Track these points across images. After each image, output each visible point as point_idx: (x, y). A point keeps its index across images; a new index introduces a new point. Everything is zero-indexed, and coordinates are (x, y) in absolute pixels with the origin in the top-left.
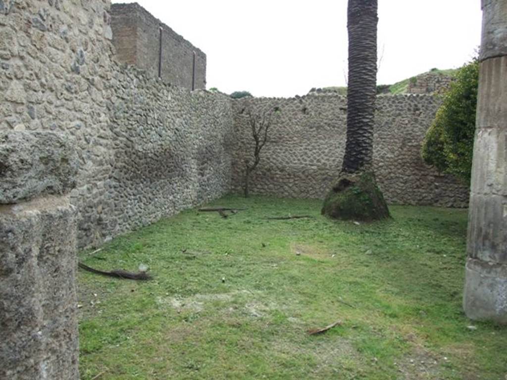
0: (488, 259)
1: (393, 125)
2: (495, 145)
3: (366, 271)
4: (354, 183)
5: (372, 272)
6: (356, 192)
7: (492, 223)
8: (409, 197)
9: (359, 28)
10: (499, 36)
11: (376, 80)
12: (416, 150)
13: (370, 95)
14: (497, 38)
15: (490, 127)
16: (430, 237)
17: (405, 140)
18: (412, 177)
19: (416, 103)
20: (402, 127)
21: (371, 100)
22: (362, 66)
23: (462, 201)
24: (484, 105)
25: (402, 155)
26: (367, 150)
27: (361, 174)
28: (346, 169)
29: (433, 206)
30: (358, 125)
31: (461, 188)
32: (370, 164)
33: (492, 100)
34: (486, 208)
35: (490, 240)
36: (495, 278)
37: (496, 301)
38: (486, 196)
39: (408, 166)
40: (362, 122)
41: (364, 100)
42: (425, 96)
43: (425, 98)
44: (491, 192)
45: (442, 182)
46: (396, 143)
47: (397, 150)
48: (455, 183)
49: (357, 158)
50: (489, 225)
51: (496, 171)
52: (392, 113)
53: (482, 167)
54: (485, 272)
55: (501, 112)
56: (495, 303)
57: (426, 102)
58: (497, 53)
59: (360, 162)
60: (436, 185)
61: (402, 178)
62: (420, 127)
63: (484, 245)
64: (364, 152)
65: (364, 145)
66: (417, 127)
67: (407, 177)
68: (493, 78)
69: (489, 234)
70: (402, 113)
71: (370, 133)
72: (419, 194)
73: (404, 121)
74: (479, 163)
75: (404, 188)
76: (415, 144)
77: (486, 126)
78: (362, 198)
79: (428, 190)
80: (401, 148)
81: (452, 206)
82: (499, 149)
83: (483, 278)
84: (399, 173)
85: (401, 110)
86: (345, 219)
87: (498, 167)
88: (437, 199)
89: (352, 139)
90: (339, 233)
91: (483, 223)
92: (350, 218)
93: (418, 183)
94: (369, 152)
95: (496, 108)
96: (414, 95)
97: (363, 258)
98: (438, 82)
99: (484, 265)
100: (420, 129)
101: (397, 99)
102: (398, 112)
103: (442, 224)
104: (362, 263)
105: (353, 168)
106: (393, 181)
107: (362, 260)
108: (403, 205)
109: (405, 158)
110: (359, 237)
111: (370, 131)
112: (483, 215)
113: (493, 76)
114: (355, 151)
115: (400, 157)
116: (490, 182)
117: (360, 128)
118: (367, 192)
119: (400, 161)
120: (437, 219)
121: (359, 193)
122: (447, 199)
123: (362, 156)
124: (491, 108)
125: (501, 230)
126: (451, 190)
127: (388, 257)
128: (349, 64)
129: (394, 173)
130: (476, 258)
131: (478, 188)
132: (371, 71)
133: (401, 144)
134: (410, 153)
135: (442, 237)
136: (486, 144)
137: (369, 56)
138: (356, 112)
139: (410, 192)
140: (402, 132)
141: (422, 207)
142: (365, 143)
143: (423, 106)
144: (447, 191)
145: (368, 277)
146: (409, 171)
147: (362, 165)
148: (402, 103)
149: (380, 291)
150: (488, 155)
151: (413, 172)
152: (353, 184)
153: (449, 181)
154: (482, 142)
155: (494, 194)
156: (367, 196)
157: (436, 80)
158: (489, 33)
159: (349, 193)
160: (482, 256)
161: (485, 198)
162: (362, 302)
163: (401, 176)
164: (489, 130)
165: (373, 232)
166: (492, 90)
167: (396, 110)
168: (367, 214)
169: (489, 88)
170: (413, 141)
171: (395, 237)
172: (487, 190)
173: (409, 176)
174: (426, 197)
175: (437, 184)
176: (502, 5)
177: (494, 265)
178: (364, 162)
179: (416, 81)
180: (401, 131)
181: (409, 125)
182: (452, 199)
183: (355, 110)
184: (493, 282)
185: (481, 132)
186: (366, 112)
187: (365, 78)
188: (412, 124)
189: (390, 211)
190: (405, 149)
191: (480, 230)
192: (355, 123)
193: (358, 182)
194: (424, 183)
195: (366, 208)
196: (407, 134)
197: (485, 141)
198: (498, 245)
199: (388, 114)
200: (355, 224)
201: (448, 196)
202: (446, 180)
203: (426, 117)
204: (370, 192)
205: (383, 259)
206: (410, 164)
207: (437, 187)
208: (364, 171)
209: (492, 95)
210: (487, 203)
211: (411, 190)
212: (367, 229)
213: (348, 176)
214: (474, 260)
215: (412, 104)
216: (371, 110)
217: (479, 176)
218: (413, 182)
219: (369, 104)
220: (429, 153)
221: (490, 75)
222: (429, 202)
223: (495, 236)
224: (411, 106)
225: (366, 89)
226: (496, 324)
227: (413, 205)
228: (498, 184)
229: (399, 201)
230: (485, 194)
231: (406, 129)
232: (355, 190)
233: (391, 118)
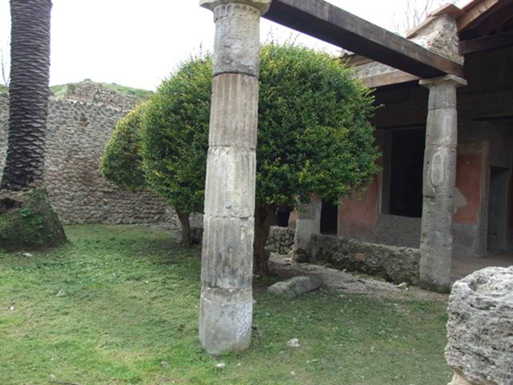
0: (228, 286)
1: (56, 135)
2: (233, 165)
3: (68, 321)
4: (22, 203)
5: (79, 322)
6: (25, 215)
7: (231, 247)
8: (76, 216)
9: (26, 8)
10: (236, 52)
11: (49, 77)
12: (83, 163)
13: (42, 95)
14: (234, 54)
15: (228, 146)
16: (119, 261)
17: (71, 152)
18: (79, 193)
19: (83, 112)
20: (68, 137)
21: (43, 100)
22: (31, 56)
23: (130, 217)
24: (221, 121)
25: (67, 168)
26: (39, 161)
27: (31, 191)
28: (9, 185)
29: (103, 224)
30: (25, 130)
31: (129, 204)
32: (42, 179)
33: (230, 118)
34: (225, 233)
35: (229, 266)
36: (235, 305)
37: (237, 328)
38: (225, 219)
39: (75, 182)
40: (32, 127)
41: (34, 100)
42: (93, 105)
43: (93, 107)
44: (230, 214)
45: (111, 197)
46: (60, 154)
47: (62, 163)
48: (123, 199)
49: (24, 171)
50: (228, 250)
51: (235, 193)
52: (55, 120)
53: (220, 189)
54: (225, 301)
55: (238, 131)
56: (235, 331)
57: (94, 112)
58: (234, 69)
59: (29, 176)
60: (105, 202)
61: (68, 194)
62: (87, 138)
63: (224, 272)
64: (34, 164)
65: (34, 156)
66: (84, 138)
67: (73, 193)
68: (230, 95)
69: (228, 259)
70: (67, 121)
71: (41, 140)
72: (87, 211)
73: (69, 130)
74: (217, 184)
75: (71, 205)
76: (82, 156)
77: (223, 144)
78: (33, 222)
79: (96, 207)
80: (67, 161)
81: (121, 223)
82: (237, 169)
83: (225, 307)
84: (65, 189)
85: (65, 118)
86: (9, 251)
87: (236, 188)
88: (106, 216)
89: (17, 147)
90: (7, 272)
91: (223, 249)
92: (17, 249)
93: (86, 199)
94: (40, 164)
95: (233, 125)
96: (82, 103)
97: (57, 303)
98: (98, 93)
99: (224, 293)
100: (87, 140)
101: (62, 105)
102: (62, 119)
103: (122, 244)
104: (58, 310)
105: (18, 184)
106: (57, 198)
107: (57, 307)
108: (70, 224)
109: (71, 172)
110: (38, 273)
111: (42, 138)
112: (223, 240)
113: (230, 92)
114: (22, 162)
115: (65, 171)
116: (228, 204)
117: (28, 134)
118: (39, 214)
119: (65, 175)
120: (113, 239)
121: (29, 216)
122: (116, 216)
123: (31, 169)
124: (228, 125)
125: (239, 254)
126: (120, 206)
127: (88, 296)
128: (12, 50)
129: (58, 189)
130: (216, 286)
131: (216, 210)
132: (43, 65)
133: (66, 156)
134: (76, 166)
135: (131, 259)
136: (224, 163)
137: (41, 46)
138: (24, 113)
139: (76, 209)
140: (68, 143)
141: (91, 225)
142: (36, 153)
143: (91, 116)
144: (116, 208)
145: (77, 331)
146: (75, 186)
147: (31, 180)
148: (67, 110)
149: (102, 347)
150: (227, 175)
151: (81, 188)
152: (20, 205)
153: (118, 197)
154: (220, 160)
155: (233, 216)
156: (40, 219)
157: (96, 91)
158: (225, 46)
159: (14, 217)
160: (222, 284)
161: (224, 222)
162: (86, 372)
163: (66, 192)
164: (227, 149)
165: (54, 264)
166: (230, 107)
167: (61, 117)
168: (41, 242)
169: (226, 105)
170: (80, 153)
171: (82, 266)
172: (226, 212)
173: (76, 192)
174: (94, 214)
175: (106, 200)
176: (238, 22)
177: (234, 291)
178: (34, 177)
179: (75, 89)
180: (66, 141)
181: (75, 136)
182: (121, 215)
183: (21, 111)
184: (234, 309)
185: (218, 150)
186: (36, 114)
187: (37, 73)
188: (79, 135)
189: (67, 235)
190: (71, 162)
191: (220, 256)
192: (22, 127)
193: (27, 201)
194: (92, 199)
195: (39, 235)
196: (73, 146)
197: (222, 160)
198: (237, 269)
199: (51, 121)
200: (25, 256)
201: (118, 212)
202: (115, 196)
203: (94, 128)
204: (44, 214)
205: (82, 299)
206: (77, 178)
207: (106, 204)
208: (34, 188)
209: (229, 112)
210: (226, 227)
211: (78, 207)
212: (45, 261)
213: (11, 195)
214: (214, 289)
215: (79, 112)
216: (43, 113)
217: (217, 198)
218: (81, 198)
219: (41, 105)
220: (111, 168)
221: (227, 91)
222: (98, 219)
223: (234, 261)
224: (78, 115)
225: (38, 87)
226: (237, 353)
227: (80, 224)
228: (236, 206)
229: (64, 220)
230: (224, 217)
231: (72, 140)
232: (23, 213)
233: (54, 126)
